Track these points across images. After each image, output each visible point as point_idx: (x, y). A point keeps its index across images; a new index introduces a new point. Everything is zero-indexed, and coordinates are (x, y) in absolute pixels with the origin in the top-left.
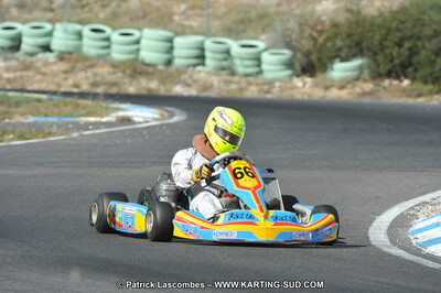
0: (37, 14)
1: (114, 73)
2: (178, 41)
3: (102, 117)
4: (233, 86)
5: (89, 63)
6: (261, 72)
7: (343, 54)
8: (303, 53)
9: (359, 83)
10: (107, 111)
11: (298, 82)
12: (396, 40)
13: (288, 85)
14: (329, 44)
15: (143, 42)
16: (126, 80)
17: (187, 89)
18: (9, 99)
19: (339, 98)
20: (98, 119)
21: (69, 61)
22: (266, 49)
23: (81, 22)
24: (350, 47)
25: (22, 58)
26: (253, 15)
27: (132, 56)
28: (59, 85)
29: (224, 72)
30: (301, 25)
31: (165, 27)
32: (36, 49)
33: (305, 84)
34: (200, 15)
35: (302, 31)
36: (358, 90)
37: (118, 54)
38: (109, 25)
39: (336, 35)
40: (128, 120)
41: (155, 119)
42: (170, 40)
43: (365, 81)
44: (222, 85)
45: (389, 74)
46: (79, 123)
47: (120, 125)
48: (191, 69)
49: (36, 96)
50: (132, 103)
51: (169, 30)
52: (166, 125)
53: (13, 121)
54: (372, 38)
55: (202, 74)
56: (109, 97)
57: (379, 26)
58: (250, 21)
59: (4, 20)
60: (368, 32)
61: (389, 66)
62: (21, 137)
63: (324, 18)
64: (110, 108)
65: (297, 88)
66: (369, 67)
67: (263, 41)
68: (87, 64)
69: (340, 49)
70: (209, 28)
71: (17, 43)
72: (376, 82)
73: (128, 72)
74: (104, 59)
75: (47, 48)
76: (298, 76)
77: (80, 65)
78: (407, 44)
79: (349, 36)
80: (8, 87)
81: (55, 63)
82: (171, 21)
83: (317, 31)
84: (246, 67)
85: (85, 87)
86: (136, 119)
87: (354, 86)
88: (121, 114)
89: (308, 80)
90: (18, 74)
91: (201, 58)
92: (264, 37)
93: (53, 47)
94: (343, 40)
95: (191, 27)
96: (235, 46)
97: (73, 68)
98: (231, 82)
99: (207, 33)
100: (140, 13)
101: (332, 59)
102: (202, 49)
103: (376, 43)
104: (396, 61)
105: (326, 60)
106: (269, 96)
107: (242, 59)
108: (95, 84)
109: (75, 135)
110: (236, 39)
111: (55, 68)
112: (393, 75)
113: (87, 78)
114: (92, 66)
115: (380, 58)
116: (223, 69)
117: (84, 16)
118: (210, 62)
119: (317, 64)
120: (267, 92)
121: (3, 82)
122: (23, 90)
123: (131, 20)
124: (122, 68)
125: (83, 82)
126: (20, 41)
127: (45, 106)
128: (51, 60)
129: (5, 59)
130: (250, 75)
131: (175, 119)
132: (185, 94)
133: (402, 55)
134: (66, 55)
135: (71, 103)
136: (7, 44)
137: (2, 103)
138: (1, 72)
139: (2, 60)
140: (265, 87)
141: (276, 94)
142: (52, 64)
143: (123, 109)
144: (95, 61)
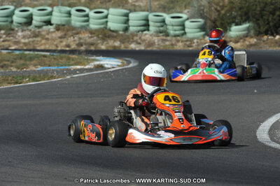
0: (42, 1)
1: (91, 37)
2: (131, 15)
3: (85, 65)
4: (167, 43)
6: (185, 33)
7: (237, 21)
8: (210, 20)
9: (247, 39)
10: (88, 62)
12: (271, 10)
13: (203, 41)
14: (228, 14)
15: (110, 16)
16: (99, 42)
17: (139, 45)
18: (26, 55)
20: (82, 67)
21: (64, 30)
22: (188, 19)
23: (70, 5)
25: (33, 30)
27: (102, 26)
28: (57, 46)
29: (161, 34)
30: (209, 3)
31: (123, 7)
32: (41, 24)
35: (210, 7)
36: (247, 43)
37: (94, 24)
38: (88, 7)
39: (232, 8)
40: (101, 67)
41: (119, 66)
42: (127, 15)
43: (252, 37)
44: (160, 42)
45: (266, 33)
46: (70, 70)
47: (97, 71)
48: (140, 33)
49: (43, 53)
50: (103, 56)
51: (126, 9)
52: (125, 69)
53: (28, 70)
54: (255, 10)
55: (147, 36)
56: (89, 52)
57: (259, 2)
59: (21, 6)
60: (253, 5)
61: (267, 27)
62: (34, 80)
64: (88, 59)
66: (254, 28)
67: (186, 14)
68: (74, 32)
69: (235, 17)
70: (151, 7)
71: (30, 20)
72: (259, 37)
73: (100, 36)
74: (85, 28)
75: (49, 23)
77: (70, 33)
78: (278, 13)
79: (240, 9)
80: (25, 48)
81: (54, 32)
82: (127, 2)
83: (220, 6)
84: (175, 30)
85: (74, 46)
86: (106, 66)
87: (245, 40)
88: (97, 63)
90: (31, 39)
91: (146, 25)
92: (186, 11)
93: (52, 22)
94: (236, 11)
95: (140, 6)
96: (167, 18)
97: (65, 35)
98: (166, 40)
99: (150, 10)
101: (230, 24)
102: (147, 20)
103: (258, 13)
104: (271, 24)
105: (226, 24)
106: (191, 49)
107: (173, 26)
108: (80, 44)
109: (68, 77)
110: (168, 14)
111: (54, 35)
112: (269, 32)
113: (74, 41)
114: (77, 33)
115: (261, 22)
116: (161, 32)
117: (72, 1)
118: (151, 28)
120: (189, 47)
121: (22, 45)
122: (35, 50)
123: (101, 3)
124: (97, 33)
125: (72, 43)
126: (32, 19)
127: (48, 59)
128: (52, 30)
129: (22, 31)
130: (178, 36)
131: (131, 65)
132: (137, 49)
133: (274, 20)
134: (60, 27)
135: (65, 57)
136: (23, 20)
137: (21, 59)
138: (20, 38)
139: (20, 31)
140: (188, 43)
141: (194, 47)
142: (52, 32)
143: (97, 60)
144: (80, 30)
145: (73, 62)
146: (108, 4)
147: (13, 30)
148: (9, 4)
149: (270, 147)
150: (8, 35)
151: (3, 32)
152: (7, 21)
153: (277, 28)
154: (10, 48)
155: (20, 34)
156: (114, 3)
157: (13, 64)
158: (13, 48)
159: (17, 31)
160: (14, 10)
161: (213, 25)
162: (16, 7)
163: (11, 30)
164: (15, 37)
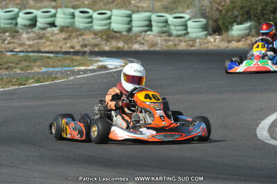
0: (46, 3)
1: (95, 38)
2: (135, 16)
3: (89, 66)
4: (170, 43)
5: (80, 32)
6: (188, 33)
7: (239, 20)
8: (212, 20)
9: (249, 37)
10: (91, 63)
11: (211, 39)
12: (272, 9)
13: (205, 41)
14: (230, 14)
15: (113, 17)
16: (103, 42)
17: (142, 46)
18: (29, 57)
19: (237, 47)
20: (86, 68)
21: (67, 32)
22: (190, 19)
23: (74, 7)
25: (37, 32)
27: (106, 27)
28: (61, 48)
29: (163, 35)
30: (210, 3)
31: (126, 9)
32: (46, 26)
33: (215, 40)
35: (212, 7)
36: (249, 42)
37: (97, 26)
38: (91, 8)
39: (234, 8)
40: (105, 68)
41: (122, 66)
42: (130, 16)
43: (253, 36)
44: (163, 42)
46: (74, 71)
47: (100, 71)
48: (143, 33)
49: (47, 55)
50: (107, 57)
51: (129, 10)
53: (32, 71)
54: (256, 9)
55: (151, 36)
56: (93, 53)
57: (260, 1)
58: (180, 2)
59: (26, 8)
60: (254, 4)
62: (37, 81)
64: (91, 60)
65: (211, 42)
67: (188, 14)
68: (78, 33)
69: (236, 17)
70: (153, 8)
71: (34, 22)
73: (104, 37)
74: (89, 30)
75: (53, 25)
76: (211, 35)
77: (74, 34)
79: (242, 8)
80: (30, 50)
81: (58, 34)
82: (130, 4)
83: (222, 6)
84: (178, 31)
85: (78, 48)
86: (109, 67)
87: (246, 39)
88: (100, 64)
89: (218, 37)
90: (35, 41)
91: (150, 26)
92: (188, 11)
93: (57, 24)
94: (238, 11)
95: (142, 7)
96: (170, 18)
97: (70, 36)
98: (169, 40)
99: (153, 11)
101: (231, 24)
102: (150, 21)
103: (259, 12)
105: (228, 24)
106: (193, 48)
107: (175, 26)
108: (84, 46)
109: (72, 78)
110: (171, 14)
111: (58, 37)
113: (79, 42)
114: (81, 35)
116: (163, 33)
117: (75, 3)
118: (154, 28)
119: (222, 27)
120: (191, 46)
121: (26, 47)
122: (38, 52)
123: (104, 4)
124: (100, 35)
125: (76, 45)
126: (36, 21)
127: (53, 61)
128: (56, 32)
129: (27, 33)
130: (181, 36)
132: (141, 49)
133: (276, 18)
134: (65, 28)
135: (69, 58)
136: (27, 22)
137: (25, 60)
138: (25, 40)
139: (24, 33)
140: (190, 43)
141: (197, 47)
142: (56, 34)
143: (101, 61)
144: (83, 31)
146: (111, 5)
147: (17, 32)
148: (13, 7)
149: (269, 145)
150: (13, 37)
151: (7, 34)
152: (11, 24)
154: (16, 50)
155: (25, 36)
156: (117, 4)
157: (18, 66)
158: (18, 50)
159: (22, 34)
160: (18, 12)
161: (215, 24)
162: (20, 10)
163: (15, 33)
164: (20, 39)
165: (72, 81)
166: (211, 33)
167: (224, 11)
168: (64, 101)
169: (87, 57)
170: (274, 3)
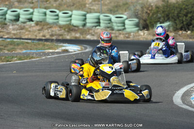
0: (26, 5)
1: (60, 30)
2: (88, 16)
3: (55, 50)
5: (50, 26)
6: (125, 29)
7: (161, 20)
8: (142, 19)
10: (57, 47)
11: (141, 33)
12: (184, 13)
13: (137, 34)
14: (155, 16)
15: (73, 16)
16: (65, 33)
17: (93, 36)
18: (14, 42)
20: (53, 51)
21: (41, 25)
22: (127, 19)
23: (46, 8)
24: (164, 17)
25: (20, 24)
26: (121, 4)
27: (68, 23)
28: (36, 36)
29: (109, 29)
30: (142, 8)
31: (82, 10)
32: (26, 20)
33: (144, 34)
34: (98, 4)
35: (143, 11)
37: (62, 21)
38: (58, 9)
39: (158, 12)
40: (67, 51)
41: (79, 50)
42: (85, 15)
43: (171, 32)
45: (181, 29)
46: (45, 53)
47: (63, 53)
48: (94, 28)
49: (26, 41)
50: (68, 43)
51: (85, 11)
52: (83, 52)
53: (16, 52)
54: (174, 13)
55: (99, 30)
56: (58, 41)
57: (176, 8)
58: (120, 6)
59: (12, 8)
60: (172, 10)
61: (181, 25)
62: (20, 59)
63: (152, 4)
64: (57, 46)
65: (141, 35)
66: (173, 26)
67: (126, 15)
68: (48, 26)
69: (160, 18)
70: (102, 10)
71: (17, 18)
72: (176, 32)
73: (66, 30)
74: (56, 24)
75: (31, 20)
76: (141, 30)
77: (45, 27)
78: (189, 15)
79: (163, 12)
80: (14, 37)
82: (85, 7)
83: (150, 10)
84: (118, 26)
85: (48, 37)
86: (70, 50)
88: (64, 48)
89: (146, 32)
90: (18, 31)
91: (99, 23)
92: (126, 13)
93: (33, 19)
94: (161, 14)
95: (94, 9)
96: (113, 17)
97: (42, 28)
99: (101, 12)
100: (72, 4)
101: (156, 22)
102: (99, 19)
103: (175, 15)
104: (185, 23)
105: (153, 23)
106: (129, 39)
107: (116, 23)
108: (52, 35)
109: (44, 58)
110: (114, 15)
111: (34, 28)
112: (183, 29)
113: (49, 33)
114: (50, 28)
115: (177, 22)
117: (47, 5)
118: (101, 24)
119: (149, 25)
120: (127, 38)
121: (12, 35)
122: (20, 38)
123: (67, 7)
124: (64, 28)
125: (47, 34)
126: (19, 17)
127: (30, 45)
128: (33, 25)
129: (13, 25)
130: (120, 30)
131: (87, 50)
132: (92, 39)
133: (187, 20)
134: (39, 23)
135: (42, 44)
136: (13, 18)
137: (11, 44)
138: (11, 30)
139: (11, 25)
140: (127, 35)
141: (131, 38)
142: (33, 27)
143: (64, 46)
144: (52, 25)
145: (47, 47)
146: (72, 8)
147: (6, 24)
148: (3, 7)
150: (3, 28)
152: (2, 18)
153: (189, 26)
154: (4, 37)
155: (11, 27)
156: (76, 7)
157: (6, 48)
158: (6, 37)
159: (9, 26)
160: (7, 11)
161: (144, 23)
162: (8, 9)
163: (4, 25)
164: (7, 30)
165: (43, 59)
166: (142, 29)
167: (151, 14)
168: (38, 74)
169: (54, 43)
170: (186, 9)
